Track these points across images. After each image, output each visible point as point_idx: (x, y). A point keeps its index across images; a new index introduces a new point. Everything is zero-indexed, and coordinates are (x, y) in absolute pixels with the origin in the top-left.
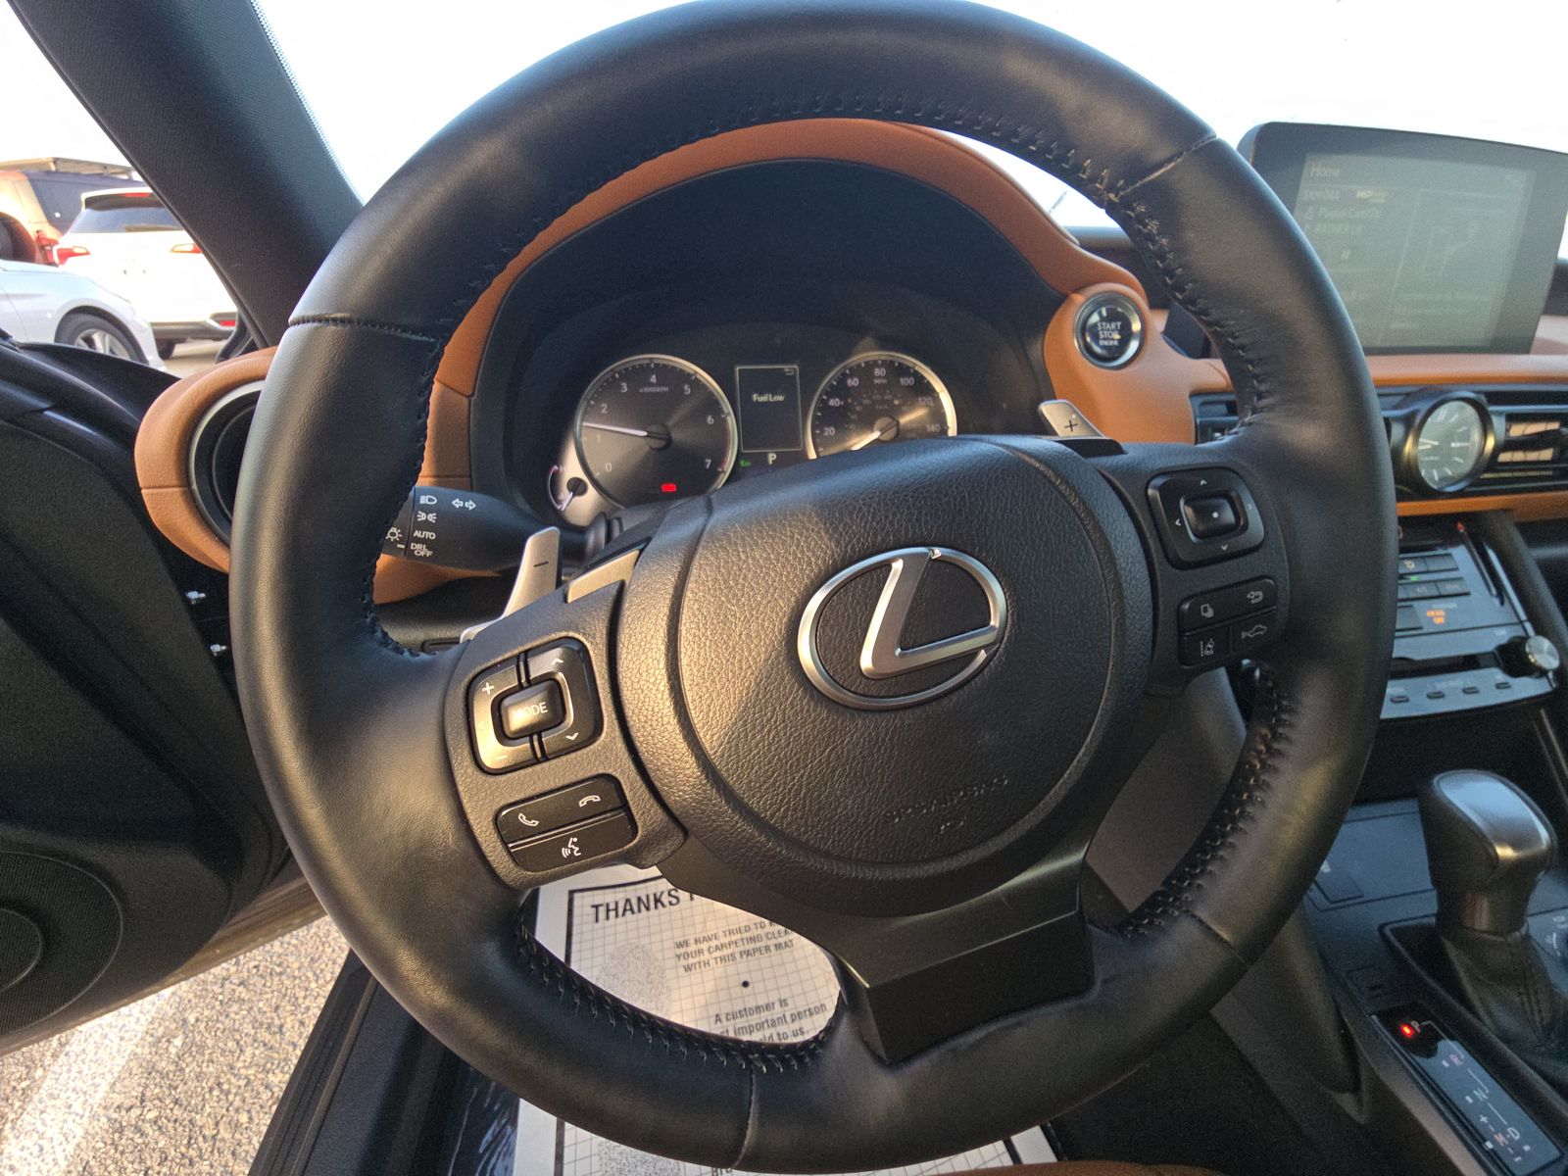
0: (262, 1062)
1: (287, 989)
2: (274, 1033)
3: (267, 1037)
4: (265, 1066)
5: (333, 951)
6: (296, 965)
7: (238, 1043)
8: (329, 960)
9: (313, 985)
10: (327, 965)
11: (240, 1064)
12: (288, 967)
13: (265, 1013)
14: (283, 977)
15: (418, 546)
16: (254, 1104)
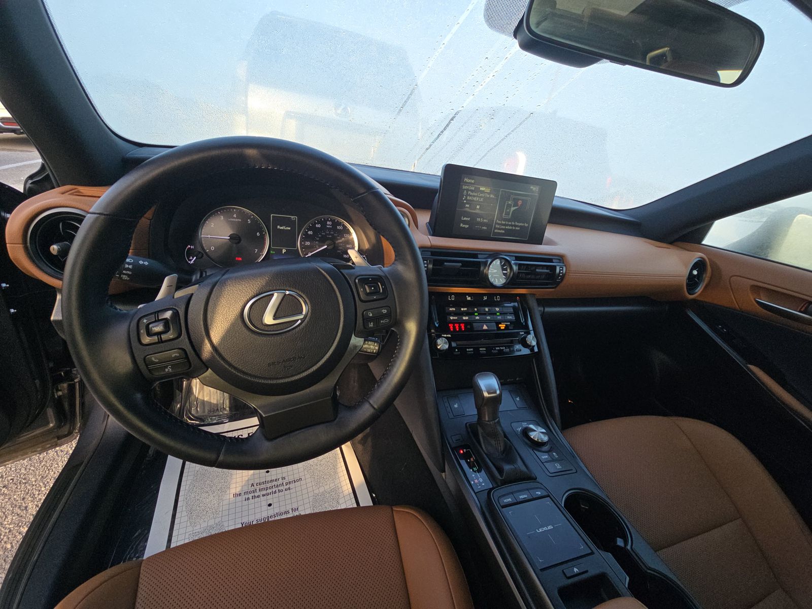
0: (17, 522)
1: (29, 491)
2: (23, 510)
3: (19, 512)
4: (18, 524)
5: (54, 473)
6: (33, 480)
7: (4, 513)
8: (52, 478)
9: (43, 489)
10: (50, 480)
11: (6, 523)
12: (29, 480)
13: (18, 500)
14: (27, 485)
15: (124, 276)
16: (14, 540)
